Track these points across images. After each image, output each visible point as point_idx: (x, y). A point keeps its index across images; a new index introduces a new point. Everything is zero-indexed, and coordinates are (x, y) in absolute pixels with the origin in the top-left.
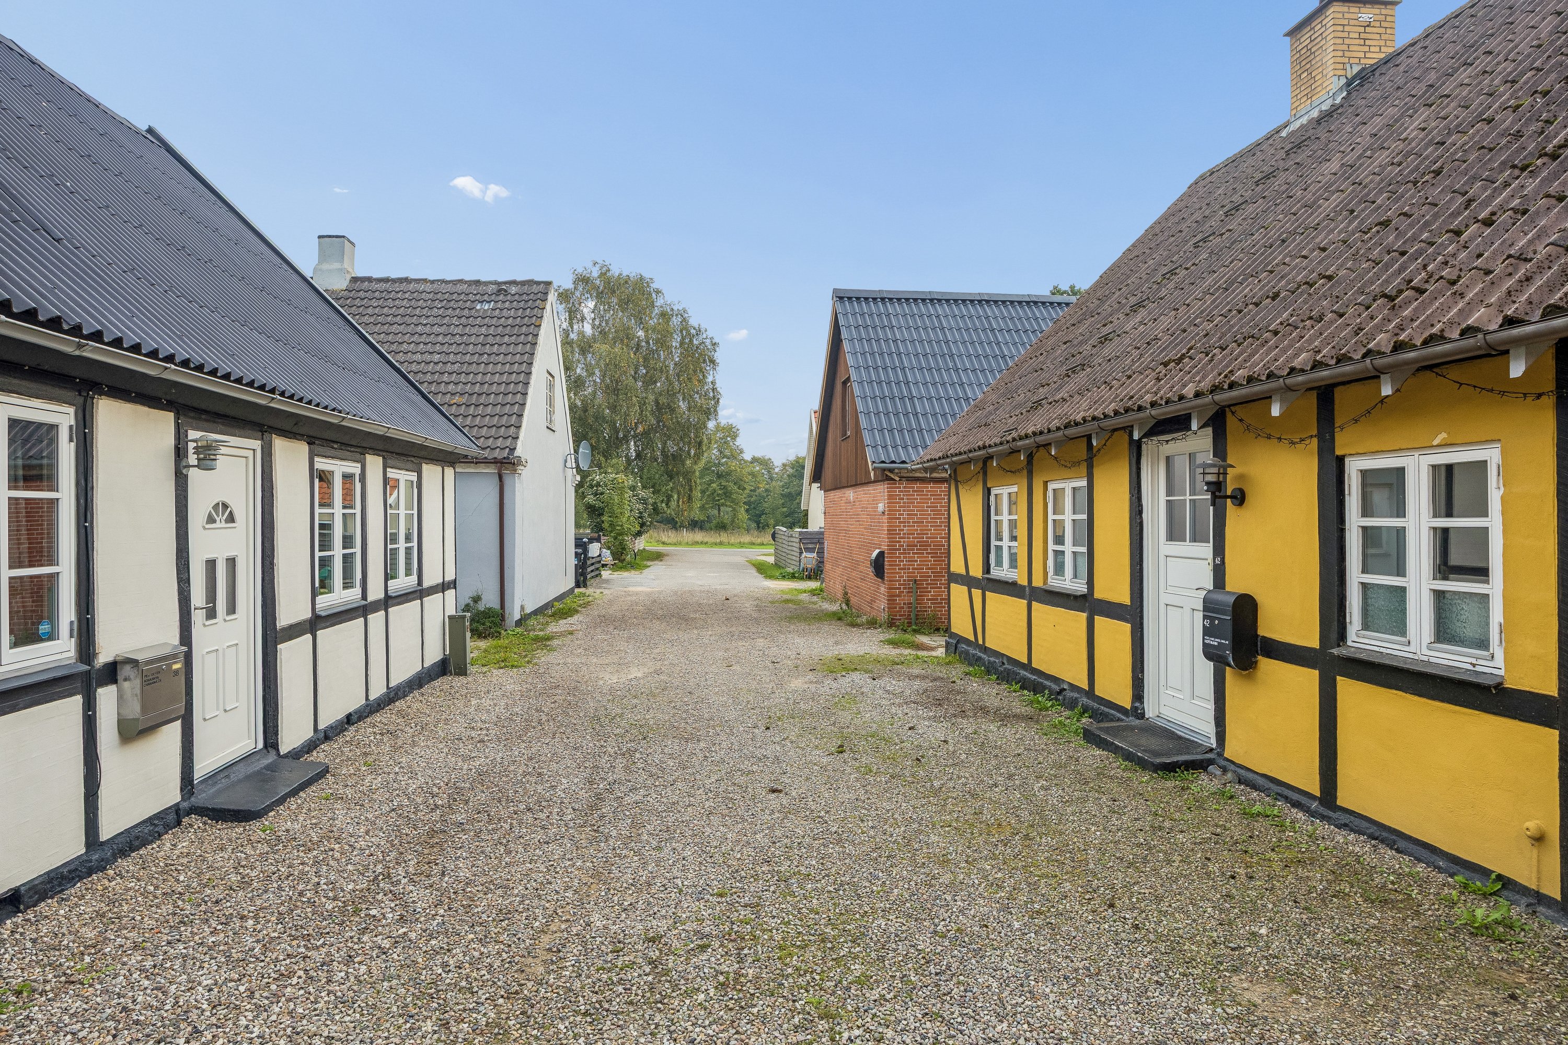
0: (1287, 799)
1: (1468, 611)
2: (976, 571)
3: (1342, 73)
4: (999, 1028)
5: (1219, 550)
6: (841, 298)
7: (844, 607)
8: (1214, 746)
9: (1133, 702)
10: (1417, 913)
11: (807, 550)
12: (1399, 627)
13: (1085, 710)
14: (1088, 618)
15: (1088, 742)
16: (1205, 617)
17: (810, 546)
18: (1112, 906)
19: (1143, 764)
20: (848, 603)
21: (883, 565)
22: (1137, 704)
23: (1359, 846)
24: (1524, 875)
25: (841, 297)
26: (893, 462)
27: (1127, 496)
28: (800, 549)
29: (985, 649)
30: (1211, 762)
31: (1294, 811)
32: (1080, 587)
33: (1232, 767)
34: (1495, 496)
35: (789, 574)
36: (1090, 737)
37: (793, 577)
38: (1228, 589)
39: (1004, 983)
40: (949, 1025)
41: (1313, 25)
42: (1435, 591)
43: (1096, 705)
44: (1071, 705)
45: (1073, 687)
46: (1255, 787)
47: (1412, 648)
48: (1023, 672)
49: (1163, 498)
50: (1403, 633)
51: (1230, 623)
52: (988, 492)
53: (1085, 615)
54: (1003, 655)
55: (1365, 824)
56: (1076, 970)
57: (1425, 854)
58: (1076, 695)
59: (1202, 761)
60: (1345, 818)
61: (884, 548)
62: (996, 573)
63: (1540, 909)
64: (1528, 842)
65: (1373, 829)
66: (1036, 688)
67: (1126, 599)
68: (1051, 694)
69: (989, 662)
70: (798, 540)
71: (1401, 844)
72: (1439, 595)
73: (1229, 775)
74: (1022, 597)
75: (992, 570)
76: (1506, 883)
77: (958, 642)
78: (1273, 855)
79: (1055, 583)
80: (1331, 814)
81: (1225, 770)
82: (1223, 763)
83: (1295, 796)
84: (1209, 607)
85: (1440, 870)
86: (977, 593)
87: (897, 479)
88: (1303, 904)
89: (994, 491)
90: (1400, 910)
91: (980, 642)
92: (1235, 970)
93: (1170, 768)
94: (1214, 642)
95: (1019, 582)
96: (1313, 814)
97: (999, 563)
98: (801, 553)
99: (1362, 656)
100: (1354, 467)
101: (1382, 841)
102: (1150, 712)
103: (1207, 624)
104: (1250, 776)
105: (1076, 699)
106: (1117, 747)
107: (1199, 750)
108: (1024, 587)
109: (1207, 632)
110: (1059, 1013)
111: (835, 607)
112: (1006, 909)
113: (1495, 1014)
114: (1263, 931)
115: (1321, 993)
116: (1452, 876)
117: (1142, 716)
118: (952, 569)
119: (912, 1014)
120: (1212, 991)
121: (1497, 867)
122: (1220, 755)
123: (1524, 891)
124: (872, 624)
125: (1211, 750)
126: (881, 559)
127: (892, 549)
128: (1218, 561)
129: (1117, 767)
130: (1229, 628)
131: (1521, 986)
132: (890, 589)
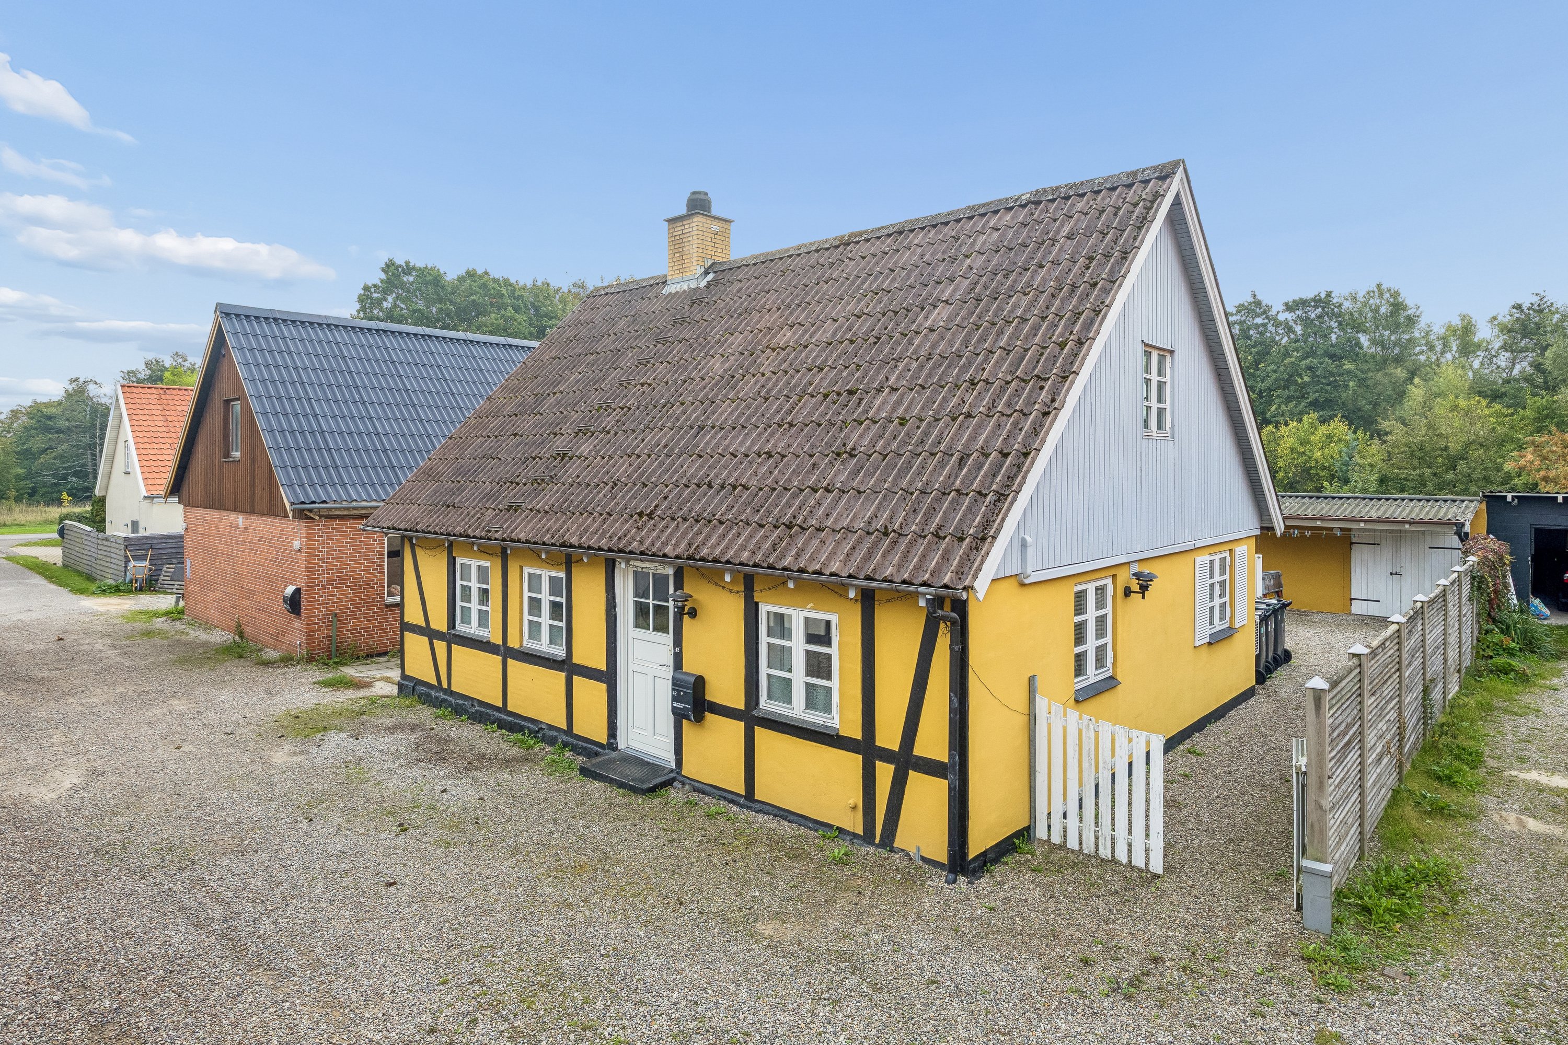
0: (725, 798)
1: (821, 696)
2: (439, 623)
3: (701, 263)
4: (675, 996)
5: (678, 642)
6: (227, 314)
7: (237, 638)
8: (674, 767)
9: (608, 739)
10: (811, 859)
11: (136, 558)
12: (788, 699)
13: (565, 745)
14: (566, 677)
15: (584, 776)
16: (673, 690)
17: (140, 553)
18: (681, 904)
19: (634, 790)
20: (241, 635)
21: (299, 602)
22: (612, 741)
23: (772, 823)
24: (848, 827)
25: (226, 312)
26: (314, 502)
27: (604, 594)
28: (126, 557)
29: (452, 693)
30: (674, 780)
31: (730, 805)
32: (560, 652)
33: (688, 781)
34: (835, 640)
35: (110, 587)
36: (584, 771)
37: (116, 590)
38: (685, 669)
39: (659, 970)
40: (651, 1005)
41: (684, 223)
42: (806, 683)
43: (575, 742)
44: (552, 741)
45: (551, 727)
46: (704, 793)
47: (794, 712)
48: (497, 714)
49: (631, 599)
50: (790, 703)
51: (691, 696)
52: (452, 562)
53: (564, 674)
54: (473, 699)
55: (771, 809)
56: (689, 949)
57: (802, 821)
58: (554, 733)
59: (669, 780)
60: (759, 807)
61: (303, 585)
62: (461, 628)
63: (855, 841)
64: (850, 810)
65: (776, 811)
66: (513, 728)
67: (603, 667)
68: (530, 733)
69: (457, 704)
70: (122, 547)
71: (791, 817)
72: (807, 685)
73: (687, 787)
74: (497, 654)
75: (457, 626)
76: (840, 830)
77: (415, 684)
78: (736, 843)
79: (529, 644)
80: (751, 804)
81: (683, 784)
82: (681, 779)
83: (730, 796)
84: (676, 683)
85: (811, 829)
86: (441, 646)
87: (317, 518)
88: (766, 871)
89: (459, 561)
90: (804, 859)
91: (445, 686)
92: (756, 921)
93: (652, 790)
94: (681, 706)
95: (492, 641)
96: (741, 806)
97: (466, 620)
98: (127, 561)
99: (769, 716)
100: (764, 609)
101: (781, 817)
102: (621, 746)
103: (675, 693)
104: (701, 786)
105: (556, 736)
106: (612, 779)
107: (665, 772)
108: (499, 646)
109: (674, 699)
110: (696, 976)
111: (218, 637)
112: (628, 926)
113: (856, 904)
114: (757, 894)
115: (793, 919)
116: (816, 831)
117: (616, 749)
118: (406, 619)
119: (628, 1007)
120: (752, 936)
121: (837, 824)
122: (679, 773)
123: (848, 833)
124: (287, 661)
125: (672, 771)
126: (297, 596)
127: (311, 586)
128: (677, 650)
129: (617, 796)
130: (691, 699)
131: (860, 886)
132: (309, 625)
